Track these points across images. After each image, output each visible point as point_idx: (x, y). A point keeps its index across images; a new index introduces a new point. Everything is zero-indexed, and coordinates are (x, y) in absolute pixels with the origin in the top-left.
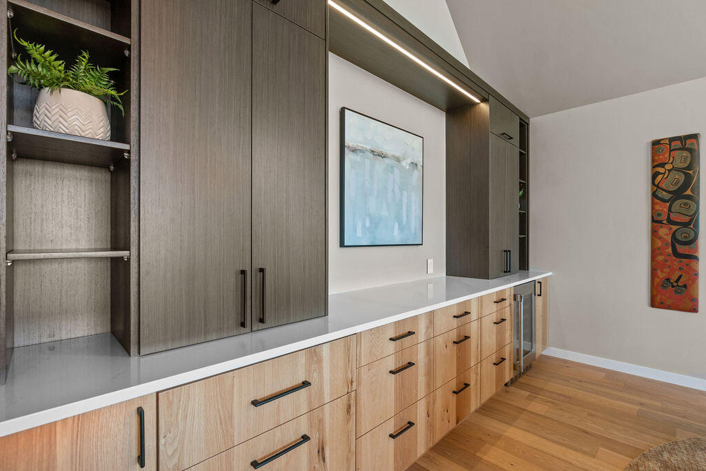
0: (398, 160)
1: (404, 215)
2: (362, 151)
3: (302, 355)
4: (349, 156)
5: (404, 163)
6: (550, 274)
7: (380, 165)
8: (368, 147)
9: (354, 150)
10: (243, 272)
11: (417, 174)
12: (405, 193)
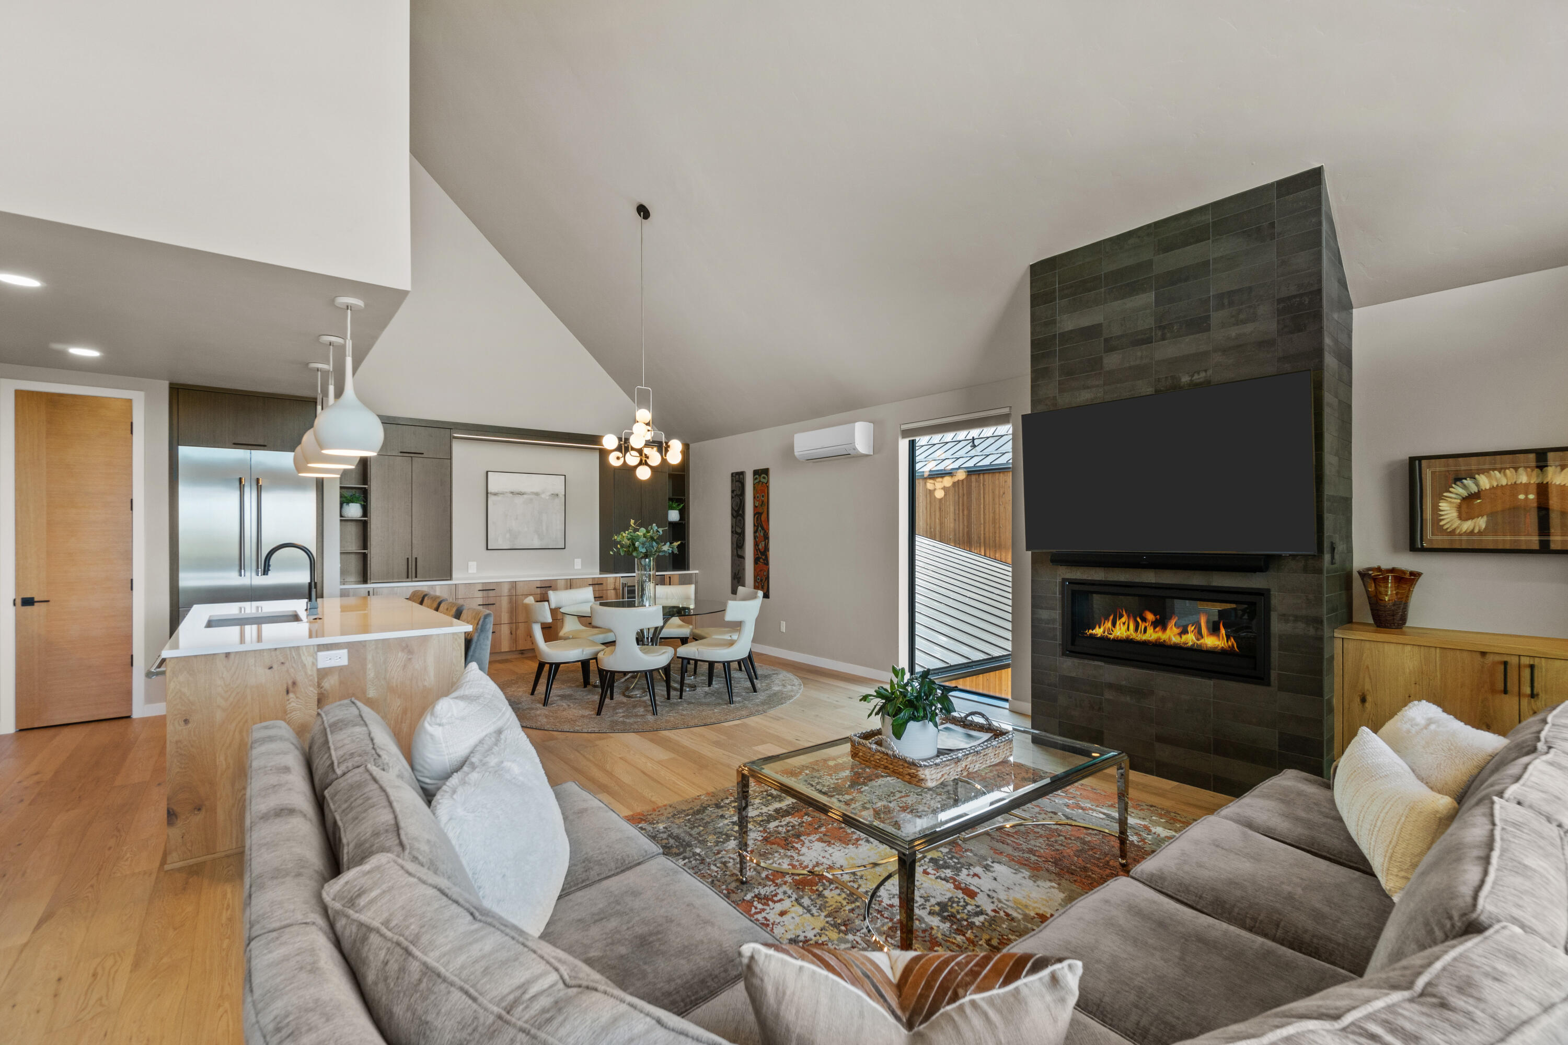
0: (537, 494)
2: (502, 493)
4: (491, 498)
5: (543, 496)
6: (697, 572)
7: (519, 500)
9: (495, 494)
10: (408, 559)
11: (558, 502)
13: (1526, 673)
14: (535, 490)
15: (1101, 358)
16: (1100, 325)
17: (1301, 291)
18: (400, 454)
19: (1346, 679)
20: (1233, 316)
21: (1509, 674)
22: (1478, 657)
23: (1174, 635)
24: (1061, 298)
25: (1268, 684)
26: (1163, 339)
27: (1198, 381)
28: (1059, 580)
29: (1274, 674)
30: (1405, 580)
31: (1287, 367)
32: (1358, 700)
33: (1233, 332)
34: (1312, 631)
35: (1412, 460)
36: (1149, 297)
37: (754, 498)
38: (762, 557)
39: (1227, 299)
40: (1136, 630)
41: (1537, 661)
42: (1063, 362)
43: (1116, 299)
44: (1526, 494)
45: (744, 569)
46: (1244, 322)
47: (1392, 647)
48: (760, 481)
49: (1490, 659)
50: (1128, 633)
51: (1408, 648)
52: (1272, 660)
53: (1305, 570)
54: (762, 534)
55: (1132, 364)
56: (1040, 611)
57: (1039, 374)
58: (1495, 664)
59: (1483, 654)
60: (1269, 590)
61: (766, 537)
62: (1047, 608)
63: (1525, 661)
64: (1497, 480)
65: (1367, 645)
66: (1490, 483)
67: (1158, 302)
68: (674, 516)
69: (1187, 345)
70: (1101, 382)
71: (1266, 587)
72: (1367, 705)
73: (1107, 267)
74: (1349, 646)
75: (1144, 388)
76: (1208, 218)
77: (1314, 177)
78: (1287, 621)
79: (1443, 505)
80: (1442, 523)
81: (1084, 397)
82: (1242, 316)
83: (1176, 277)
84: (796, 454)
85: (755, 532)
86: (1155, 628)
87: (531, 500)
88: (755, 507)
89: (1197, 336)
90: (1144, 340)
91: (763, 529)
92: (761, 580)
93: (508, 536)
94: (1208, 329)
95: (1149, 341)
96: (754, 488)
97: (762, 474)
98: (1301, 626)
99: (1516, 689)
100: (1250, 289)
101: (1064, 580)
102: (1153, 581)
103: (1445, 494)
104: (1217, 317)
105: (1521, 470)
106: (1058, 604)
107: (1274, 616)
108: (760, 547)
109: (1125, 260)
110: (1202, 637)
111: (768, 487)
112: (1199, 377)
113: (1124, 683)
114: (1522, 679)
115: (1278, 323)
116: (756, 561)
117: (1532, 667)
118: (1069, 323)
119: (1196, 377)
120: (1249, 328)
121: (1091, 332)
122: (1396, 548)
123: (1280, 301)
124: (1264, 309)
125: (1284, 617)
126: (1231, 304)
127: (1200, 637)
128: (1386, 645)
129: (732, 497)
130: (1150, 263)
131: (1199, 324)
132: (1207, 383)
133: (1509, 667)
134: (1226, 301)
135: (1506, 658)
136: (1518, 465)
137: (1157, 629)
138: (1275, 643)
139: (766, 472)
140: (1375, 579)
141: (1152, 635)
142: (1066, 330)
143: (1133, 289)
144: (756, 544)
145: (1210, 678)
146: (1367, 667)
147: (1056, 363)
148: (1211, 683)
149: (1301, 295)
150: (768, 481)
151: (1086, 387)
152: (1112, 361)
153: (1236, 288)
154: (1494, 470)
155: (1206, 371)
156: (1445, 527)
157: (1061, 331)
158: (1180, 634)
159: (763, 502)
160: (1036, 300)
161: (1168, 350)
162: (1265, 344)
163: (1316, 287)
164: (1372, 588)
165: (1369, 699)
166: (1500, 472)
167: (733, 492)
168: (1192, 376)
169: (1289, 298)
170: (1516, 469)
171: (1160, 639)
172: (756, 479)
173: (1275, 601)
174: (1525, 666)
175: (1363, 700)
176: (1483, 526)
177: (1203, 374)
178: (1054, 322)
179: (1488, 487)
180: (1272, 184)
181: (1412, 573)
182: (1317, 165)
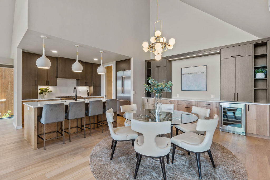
14: (196, 72)
18: (156, 67)
87: (194, 75)
93: (187, 87)
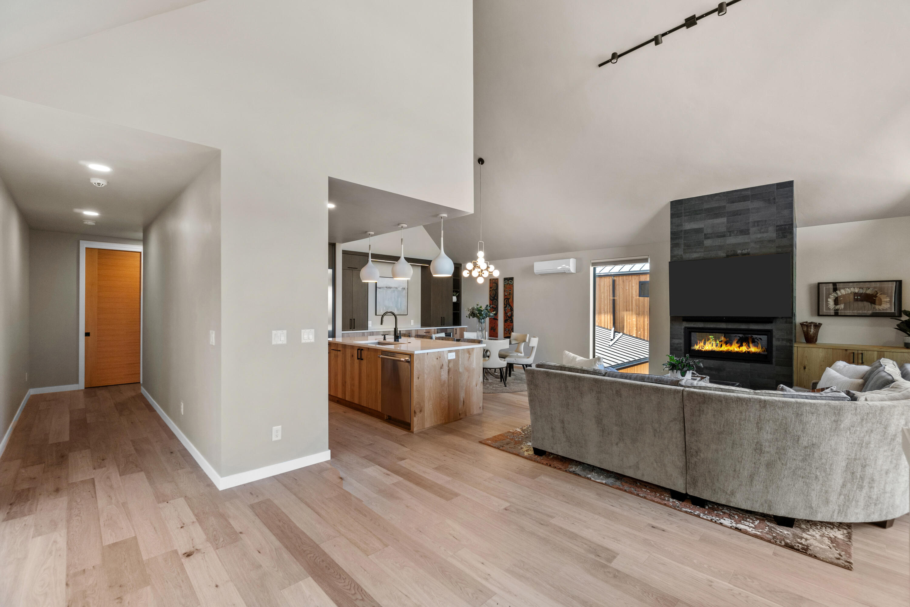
0: (396, 288)
1: (399, 305)
2: (383, 288)
3: (361, 333)
4: (378, 290)
5: (399, 289)
6: (467, 326)
7: (389, 291)
8: (385, 286)
9: (380, 288)
10: (351, 319)
11: (405, 292)
12: (399, 299)
13: (860, 356)
14: (396, 286)
15: (703, 241)
16: (702, 228)
17: (785, 224)
18: (348, 269)
19: (798, 361)
20: (758, 230)
21: (855, 358)
22: (844, 351)
23: (736, 348)
24: (685, 216)
25: (772, 364)
26: (730, 236)
27: (745, 253)
28: (683, 327)
29: (774, 360)
30: (817, 326)
31: (780, 250)
32: (803, 368)
33: (759, 236)
34: (788, 344)
35: (819, 284)
36: (724, 220)
37: (504, 291)
38: (509, 319)
39: (757, 223)
40: (717, 346)
41: (863, 352)
42: (685, 241)
43: (709, 219)
44: (857, 297)
45: (497, 325)
46: (763, 233)
47: (815, 349)
48: (508, 283)
49: (849, 351)
50: (712, 348)
51: (821, 349)
52: (773, 355)
53: (786, 322)
54: (509, 308)
55: (717, 244)
56: (674, 340)
57: (674, 246)
58: (850, 353)
59: (846, 350)
60: (772, 330)
61: (512, 310)
62: (677, 339)
63: (860, 352)
64: (848, 291)
65: (806, 349)
66: (845, 292)
67: (728, 222)
68: (455, 299)
69: (740, 239)
70: (703, 250)
71: (771, 329)
72: (806, 370)
73: (706, 206)
74: (799, 349)
75: (722, 254)
76: (749, 193)
77: (790, 184)
78: (779, 341)
79: (829, 300)
80: (829, 306)
81: (695, 256)
82: (762, 230)
83: (736, 213)
84: (535, 271)
85: (505, 308)
86: (726, 345)
87: (394, 291)
88: (505, 295)
89: (744, 236)
90: (723, 236)
91: (510, 306)
92: (509, 330)
93: (385, 308)
94: (749, 234)
95: (724, 236)
96: (504, 286)
97: (509, 281)
98: (785, 342)
99: (857, 361)
100: (766, 221)
101: (685, 327)
102: (725, 327)
103: (830, 296)
104: (752, 230)
105: (856, 288)
106: (683, 337)
107: (774, 339)
108: (508, 314)
109: (714, 204)
110: (750, 348)
111: (513, 286)
112: (745, 251)
113: (712, 366)
114: (859, 358)
115: (776, 234)
116: (505, 321)
117: (862, 354)
118: (688, 226)
119: (744, 251)
120: (765, 235)
121: (698, 231)
122: (812, 315)
123: (777, 226)
124: (771, 229)
125: (778, 339)
126: (758, 225)
127: (749, 348)
128: (813, 348)
129: (490, 291)
130: (724, 207)
131: (745, 232)
132: (748, 254)
133: (855, 354)
134: (756, 224)
135: (853, 351)
136: (855, 286)
137: (727, 345)
138: (774, 349)
139: (512, 279)
140: (807, 326)
141: (725, 348)
142: (687, 229)
143: (717, 216)
144: (505, 313)
145: (748, 363)
146: (806, 357)
147: (682, 241)
148: (749, 364)
149: (786, 225)
150: (513, 283)
151: (695, 252)
152: (708, 243)
153: (760, 220)
154: (847, 288)
155: (748, 249)
156: (830, 307)
157: (685, 229)
158: (739, 347)
159: (510, 293)
160: (672, 216)
161: (731, 240)
162: (770, 241)
163: (790, 223)
164: (805, 329)
165: (807, 368)
166: (849, 289)
167: (490, 288)
168: (742, 251)
169: (781, 226)
170: (854, 288)
171: (729, 350)
172: (506, 282)
173: (774, 334)
174: (860, 353)
175: (805, 368)
176: (843, 307)
177: (746, 251)
178: (681, 225)
179: (844, 294)
180: (774, 184)
181: (819, 324)
182: (791, 179)
